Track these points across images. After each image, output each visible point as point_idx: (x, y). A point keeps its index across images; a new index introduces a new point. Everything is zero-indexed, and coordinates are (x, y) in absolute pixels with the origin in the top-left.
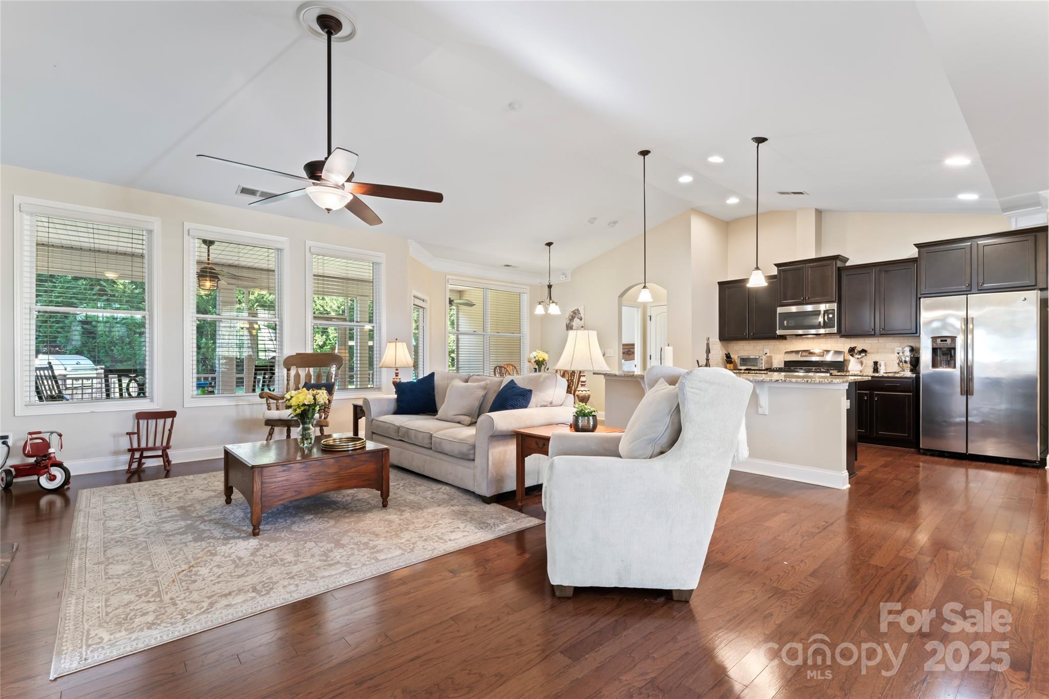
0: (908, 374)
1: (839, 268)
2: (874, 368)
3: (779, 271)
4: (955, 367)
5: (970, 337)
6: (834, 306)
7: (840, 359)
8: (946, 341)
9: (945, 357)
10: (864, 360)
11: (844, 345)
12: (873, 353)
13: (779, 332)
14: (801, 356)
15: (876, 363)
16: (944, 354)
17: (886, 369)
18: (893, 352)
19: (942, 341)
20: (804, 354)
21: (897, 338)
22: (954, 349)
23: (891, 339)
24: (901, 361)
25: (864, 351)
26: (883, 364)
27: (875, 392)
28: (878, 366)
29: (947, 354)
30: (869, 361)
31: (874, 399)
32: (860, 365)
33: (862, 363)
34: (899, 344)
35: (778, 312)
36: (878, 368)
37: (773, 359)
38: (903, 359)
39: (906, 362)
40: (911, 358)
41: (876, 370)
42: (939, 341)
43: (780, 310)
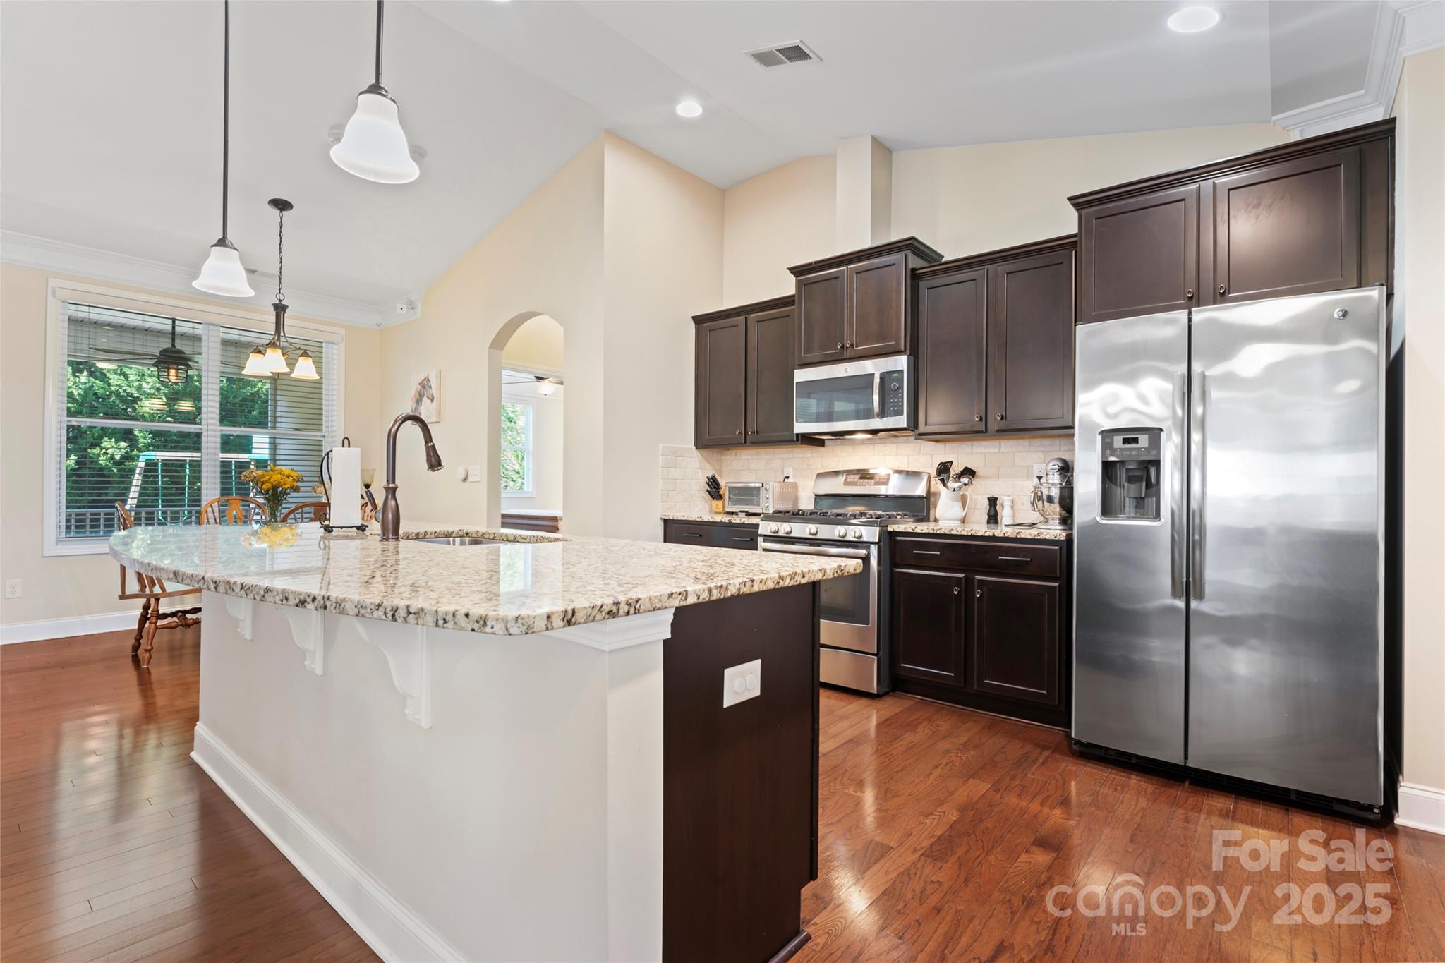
0: (1054, 531)
1: (913, 270)
2: (989, 514)
3: (799, 285)
4: (1157, 516)
5: (1196, 437)
6: (901, 363)
7: (920, 490)
8: (1135, 441)
9: (1133, 486)
10: (968, 492)
11: (925, 457)
12: (985, 478)
13: (800, 428)
14: (846, 483)
15: (993, 501)
16: (1131, 479)
17: (1014, 517)
18: (1029, 476)
19: (1126, 441)
20: (852, 478)
21: (1037, 442)
22: (1157, 463)
23: (1026, 442)
24: (1040, 498)
25: (969, 472)
26: (1007, 504)
27: (978, 577)
28: (998, 507)
29: (1139, 479)
30: (979, 494)
31: (974, 596)
32: (958, 506)
33: (964, 501)
34: (1041, 455)
35: (797, 380)
36: (996, 514)
37: (800, 489)
38: (1045, 492)
39: (1050, 500)
40: (1061, 489)
41: (993, 518)
42: (1118, 441)
43: (801, 375)
